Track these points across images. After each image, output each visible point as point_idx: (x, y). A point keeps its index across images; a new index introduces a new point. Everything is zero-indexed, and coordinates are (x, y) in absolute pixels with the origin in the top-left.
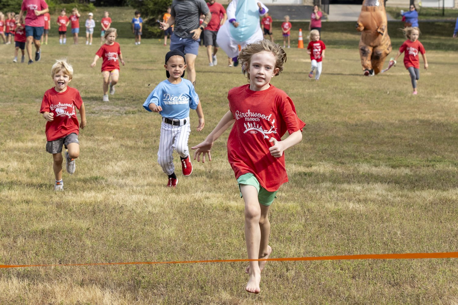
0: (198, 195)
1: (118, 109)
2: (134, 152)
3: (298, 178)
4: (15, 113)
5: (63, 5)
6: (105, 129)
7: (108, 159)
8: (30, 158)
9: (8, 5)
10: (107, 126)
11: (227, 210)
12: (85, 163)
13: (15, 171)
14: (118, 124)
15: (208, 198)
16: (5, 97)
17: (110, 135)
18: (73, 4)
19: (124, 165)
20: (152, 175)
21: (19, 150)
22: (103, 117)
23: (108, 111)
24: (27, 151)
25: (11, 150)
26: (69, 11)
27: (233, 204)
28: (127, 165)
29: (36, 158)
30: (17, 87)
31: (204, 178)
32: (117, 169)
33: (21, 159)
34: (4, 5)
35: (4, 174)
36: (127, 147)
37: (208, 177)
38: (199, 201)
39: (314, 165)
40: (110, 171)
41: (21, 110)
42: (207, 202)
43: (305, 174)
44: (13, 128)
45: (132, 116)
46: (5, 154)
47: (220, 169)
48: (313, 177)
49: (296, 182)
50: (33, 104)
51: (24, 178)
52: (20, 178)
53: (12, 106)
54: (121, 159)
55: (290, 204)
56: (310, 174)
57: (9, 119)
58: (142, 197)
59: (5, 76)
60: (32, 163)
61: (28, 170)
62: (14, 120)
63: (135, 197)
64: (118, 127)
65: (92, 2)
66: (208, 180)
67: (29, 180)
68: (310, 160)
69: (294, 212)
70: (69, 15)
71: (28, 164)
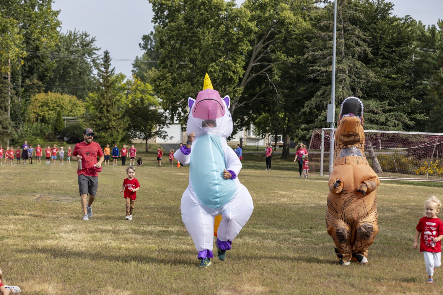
0: (106, 242)
1: (72, 199)
2: (77, 221)
3: (160, 233)
4: (15, 201)
5: (49, 142)
6: (63, 209)
7: (63, 224)
8: (20, 224)
9: (18, 143)
10: (64, 207)
11: (120, 249)
12: (50, 226)
13: (12, 230)
14: (70, 206)
15: (111, 243)
16: (11, 192)
17: (65, 212)
18: (55, 142)
19: (70, 227)
20: (84, 232)
21: (15, 219)
22: (63, 203)
23: (66, 200)
24: (19, 220)
25: (11, 219)
26: (52, 146)
27: (123, 246)
28: (72, 227)
29: (23, 223)
30: (18, 187)
31: (111, 233)
32: (66, 229)
33: (16, 224)
34: (16, 142)
35: (6, 231)
36: (73, 218)
37: (113, 233)
38: (106, 245)
39: (170, 227)
40: (62, 230)
41: (19, 199)
42: (110, 245)
43: (164, 231)
44: (14, 208)
46: (8, 221)
47: (121, 229)
48: (168, 233)
49: (159, 235)
50: (26, 196)
51: (17, 233)
52: (14, 234)
53: (14, 197)
54: (69, 224)
55: (153, 246)
56: (166, 232)
57: (12, 204)
58: (77, 243)
59: (13, 181)
60: (21, 226)
61: (19, 230)
62: (14, 204)
63: (73, 243)
64: (70, 208)
65: (66, 141)
66: (113, 235)
67: (19, 234)
68: (168, 224)
69: (154, 250)
71: (19, 226)
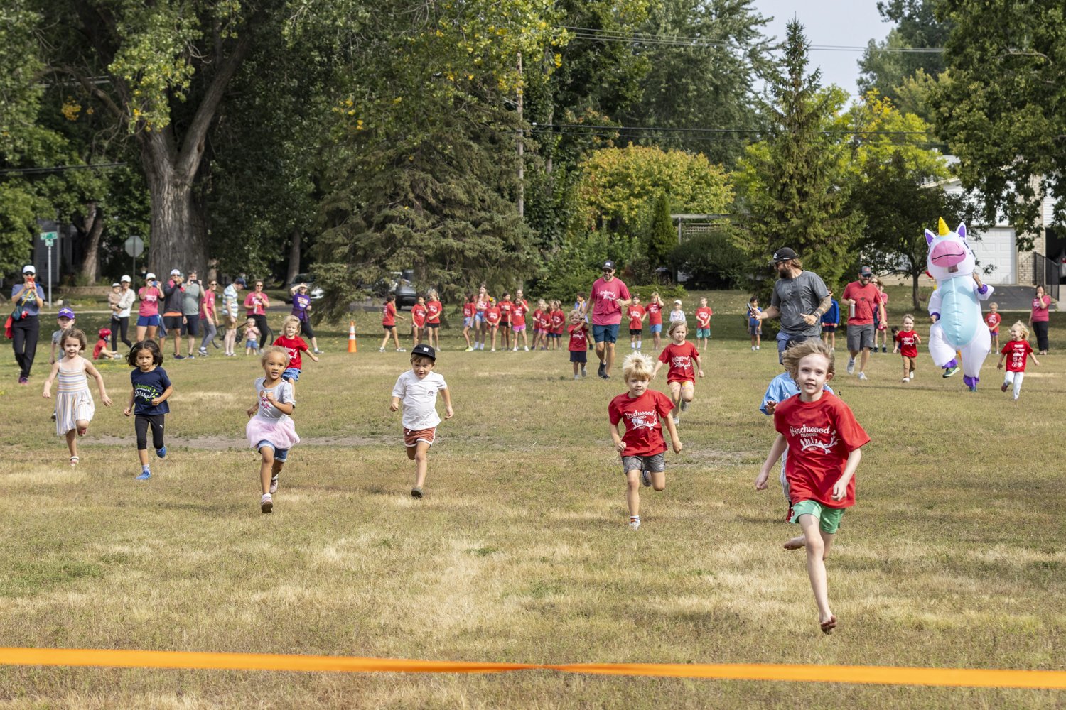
0: (870, 602)
1: (729, 456)
2: (759, 528)
3: (1033, 571)
4: (563, 464)
5: (636, 287)
6: (709, 490)
7: (717, 541)
8: (589, 540)
9: (549, 289)
10: (713, 484)
11: (919, 627)
12: (680, 547)
13: (565, 561)
14: (730, 481)
15: (886, 607)
16: (546, 437)
17: (718, 500)
18: (651, 287)
19: (743, 550)
20: (791, 567)
21: (571, 523)
22: (706, 469)
23: (714, 458)
24: (583, 524)
25: (557, 524)
26: (647, 297)
27: (929, 617)
28: (749, 550)
29: (598, 539)
30: (565, 420)
31: (878, 571)
32: (733, 556)
33: (574, 541)
34: (542, 288)
35: (547, 566)
36: (747, 520)
37: (883, 570)
38: (872, 612)
40: (722, 561)
41: (572, 458)
42: (885, 614)
43: (1046, 566)
44: (560, 487)
45: (753, 466)
46: (548, 532)
47: (903, 557)
49: (1030, 578)
50: (592, 448)
51: (581, 573)
52: (573, 574)
53: (558, 451)
54: (739, 541)
55: (1026, 618)
57: (553, 474)
58: (777, 606)
59: (546, 403)
60: (592, 548)
61: (586, 560)
62: (561, 475)
63: (765, 606)
64: (730, 486)
65: (682, 283)
66: (884, 576)
67: (588, 576)
68: (1052, 541)
69: (1033, 630)
70: (647, 303)
71: (586, 549)
